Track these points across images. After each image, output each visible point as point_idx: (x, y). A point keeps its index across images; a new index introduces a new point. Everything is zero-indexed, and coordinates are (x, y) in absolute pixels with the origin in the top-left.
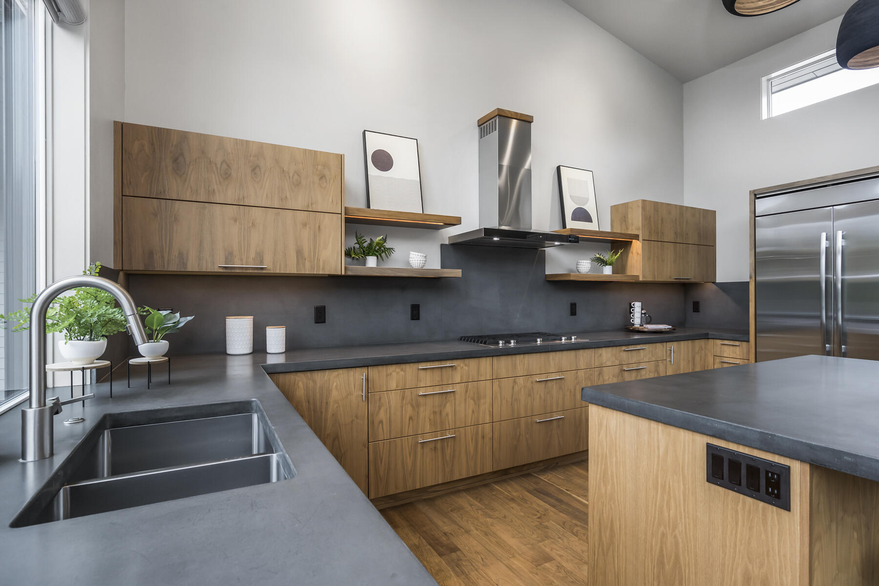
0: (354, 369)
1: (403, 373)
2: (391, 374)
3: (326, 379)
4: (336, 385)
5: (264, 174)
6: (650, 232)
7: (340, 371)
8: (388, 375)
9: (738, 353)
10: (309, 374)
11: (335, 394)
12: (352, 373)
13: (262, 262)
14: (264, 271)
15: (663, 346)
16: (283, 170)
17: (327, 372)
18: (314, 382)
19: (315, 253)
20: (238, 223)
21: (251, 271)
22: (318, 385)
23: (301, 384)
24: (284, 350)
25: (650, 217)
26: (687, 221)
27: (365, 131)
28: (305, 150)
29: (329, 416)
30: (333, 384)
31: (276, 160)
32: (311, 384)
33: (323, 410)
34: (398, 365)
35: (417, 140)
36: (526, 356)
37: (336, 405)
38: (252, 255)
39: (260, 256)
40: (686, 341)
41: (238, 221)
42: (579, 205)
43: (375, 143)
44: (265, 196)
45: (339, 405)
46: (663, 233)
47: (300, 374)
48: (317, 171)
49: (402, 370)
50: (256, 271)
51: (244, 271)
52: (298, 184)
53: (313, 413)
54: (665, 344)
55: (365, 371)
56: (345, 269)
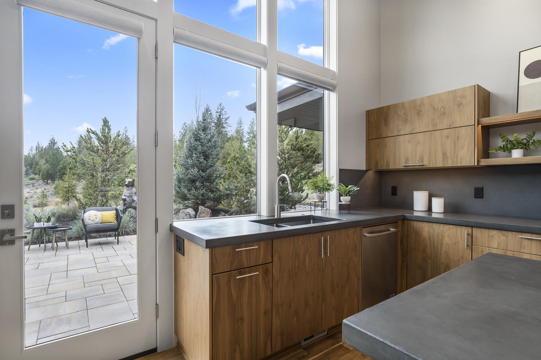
0: (461, 227)
1: (505, 238)
2: (493, 236)
3: (441, 229)
4: (448, 234)
5: (424, 114)
7: (451, 226)
8: (490, 237)
10: (430, 224)
11: (446, 240)
12: (460, 229)
13: (422, 162)
14: (424, 167)
16: (435, 108)
17: (442, 225)
18: (434, 229)
19: (454, 154)
20: (411, 143)
21: (417, 167)
22: (436, 231)
23: (426, 229)
27: (520, 52)
28: (448, 92)
29: (443, 252)
30: (445, 233)
31: (430, 104)
32: (432, 230)
33: (439, 247)
34: (500, 231)
37: (448, 247)
38: (418, 158)
39: (422, 159)
44: (424, 125)
45: (449, 247)
47: (425, 223)
48: (456, 102)
49: (504, 235)
50: (419, 167)
51: (414, 167)
52: (444, 114)
53: (432, 247)
55: (470, 229)
56: (478, 161)
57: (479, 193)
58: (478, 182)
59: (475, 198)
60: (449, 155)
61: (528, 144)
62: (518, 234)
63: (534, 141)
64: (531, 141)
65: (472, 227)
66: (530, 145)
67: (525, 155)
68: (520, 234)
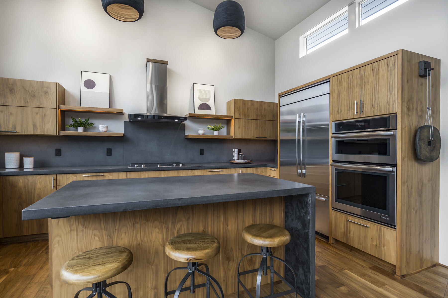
0: (49, 175)
1: (75, 178)
2: (69, 178)
3: (34, 179)
4: (40, 182)
5: (16, 92)
6: (239, 115)
7: (42, 176)
8: (67, 178)
9: (275, 174)
10: (25, 176)
11: (39, 186)
12: (48, 177)
13: (15, 129)
14: (16, 133)
15: (236, 170)
16: (26, 90)
17: (35, 176)
18: (28, 180)
19: (42, 126)
20: (3, 113)
21: (10, 133)
22: (30, 181)
23: (21, 181)
24: (33, 167)
25: (240, 107)
26: (265, 109)
27: (82, 71)
28: (38, 81)
29: (36, 194)
30: (38, 181)
31: (22, 86)
32: (26, 181)
33: (33, 192)
34: (73, 174)
35: (110, 74)
36: (147, 172)
37: (40, 190)
38: (11, 126)
39: (15, 127)
40: (251, 168)
41: (3, 112)
42: (204, 102)
43: (86, 77)
44: (17, 101)
45: (41, 190)
46: (248, 115)
47: (20, 176)
49: (75, 176)
50: (12, 133)
51: (6, 133)
52: (34, 96)
53: (27, 193)
54: (237, 169)
55: (55, 176)
56: (59, 132)
57: (59, 153)
58: (58, 146)
59: (56, 156)
60: (38, 126)
61: (86, 125)
62: (82, 174)
63: (89, 123)
64: (87, 123)
65: (57, 174)
66: (87, 125)
67: (84, 131)
68: (83, 174)
